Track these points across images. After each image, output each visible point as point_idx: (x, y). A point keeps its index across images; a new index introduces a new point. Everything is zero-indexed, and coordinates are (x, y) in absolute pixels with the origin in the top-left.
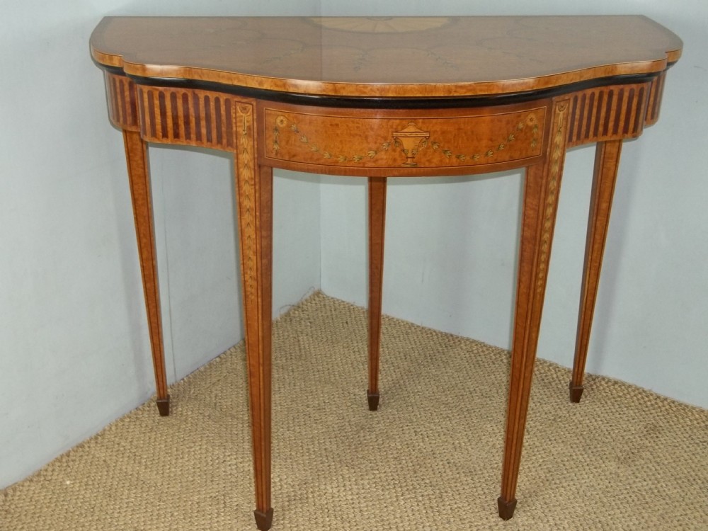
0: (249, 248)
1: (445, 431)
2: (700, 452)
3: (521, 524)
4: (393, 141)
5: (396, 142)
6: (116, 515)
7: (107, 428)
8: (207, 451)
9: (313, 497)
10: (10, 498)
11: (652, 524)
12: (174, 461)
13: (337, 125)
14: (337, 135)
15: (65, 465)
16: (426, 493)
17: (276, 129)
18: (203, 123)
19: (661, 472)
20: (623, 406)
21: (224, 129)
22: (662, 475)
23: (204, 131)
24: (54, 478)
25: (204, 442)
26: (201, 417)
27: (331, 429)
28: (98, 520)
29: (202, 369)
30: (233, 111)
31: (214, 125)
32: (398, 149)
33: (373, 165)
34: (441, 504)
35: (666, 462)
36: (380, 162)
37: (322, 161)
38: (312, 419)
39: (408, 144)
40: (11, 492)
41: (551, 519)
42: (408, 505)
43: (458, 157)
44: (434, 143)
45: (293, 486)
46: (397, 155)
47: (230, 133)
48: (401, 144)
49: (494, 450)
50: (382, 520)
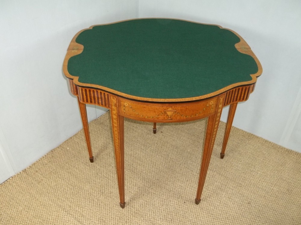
0: (116, 137)
1: (171, 135)
2: (240, 142)
3: (188, 163)
4: (164, 112)
5: (165, 113)
6: (81, 158)
7: (78, 133)
9: (133, 154)
10: (53, 152)
11: (223, 164)
12: (96, 143)
13: (145, 107)
14: (145, 110)
15: (67, 143)
16: (164, 154)
17: (124, 106)
18: (100, 99)
19: (228, 148)
20: (221, 128)
21: (107, 102)
22: (229, 149)
23: (100, 102)
24: (64, 147)
25: (104, 137)
26: (103, 130)
27: (139, 134)
28: (76, 159)
29: (104, 114)
30: (110, 98)
31: (103, 100)
32: (166, 115)
33: (157, 119)
34: (168, 157)
35: (230, 146)
36: (159, 118)
37: (140, 117)
38: (134, 131)
39: (169, 113)
40: (53, 151)
41: (197, 162)
42: (159, 157)
43: (186, 117)
44: (178, 113)
45: (128, 151)
46: (165, 116)
47: (109, 104)
48: (166, 113)
50: (152, 162)
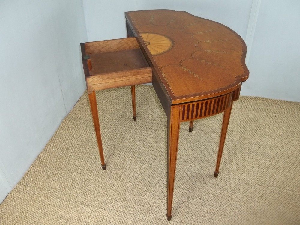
6: (72, 154)
7: (55, 133)
8: (87, 132)
9: (120, 136)
15: (50, 145)
16: (147, 128)
24: (49, 149)
25: (84, 129)
26: (80, 123)
27: (116, 118)
28: (68, 157)
29: (72, 110)
34: (151, 130)
38: (109, 116)
40: (39, 156)
42: (144, 132)
49: (158, 113)
50: (139, 137)
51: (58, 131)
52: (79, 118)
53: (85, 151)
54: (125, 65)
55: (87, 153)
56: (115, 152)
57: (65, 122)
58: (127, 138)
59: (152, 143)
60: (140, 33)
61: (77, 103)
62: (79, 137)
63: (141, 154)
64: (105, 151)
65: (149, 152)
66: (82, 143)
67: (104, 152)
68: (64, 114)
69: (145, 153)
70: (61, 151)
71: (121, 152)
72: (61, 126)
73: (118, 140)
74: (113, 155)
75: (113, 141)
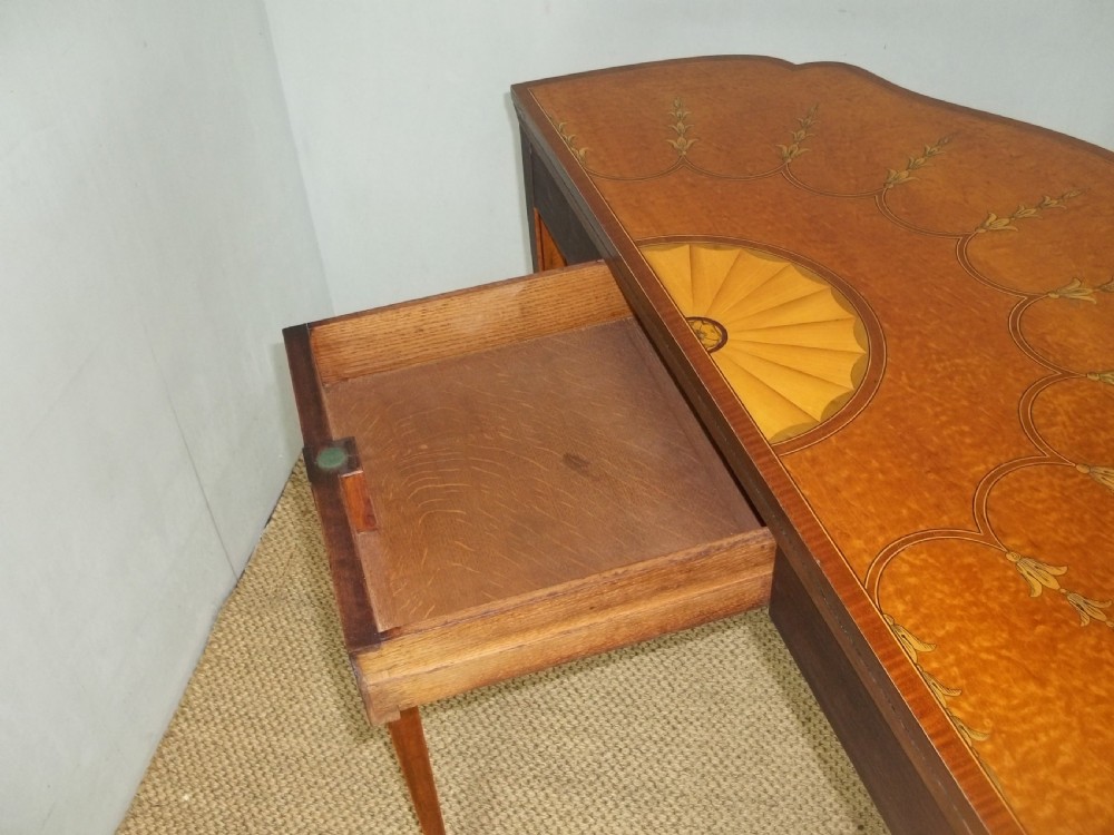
6: (280, 822)
7: (187, 690)
15: (164, 771)
24: (162, 797)
51: (198, 682)
52: (294, 592)
53: (347, 794)
54: (568, 458)
55: (359, 808)
56: (497, 789)
57: (229, 625)
58: (548, 698)
59: (674, 722)
60: (638, 244)
61: (279, 506)
62: (307, 709)
63: (631, 794)
64: (446, 789)
65: (668, 781)
66: (325, 747)
67: (441, 799)
68: (222, 583)
69: (649, 790)
70: (224, 807)
71: (531, 794)
72: (213, 651)
73: (503, 719)
74: (491, 814)
75: (479, 728)
